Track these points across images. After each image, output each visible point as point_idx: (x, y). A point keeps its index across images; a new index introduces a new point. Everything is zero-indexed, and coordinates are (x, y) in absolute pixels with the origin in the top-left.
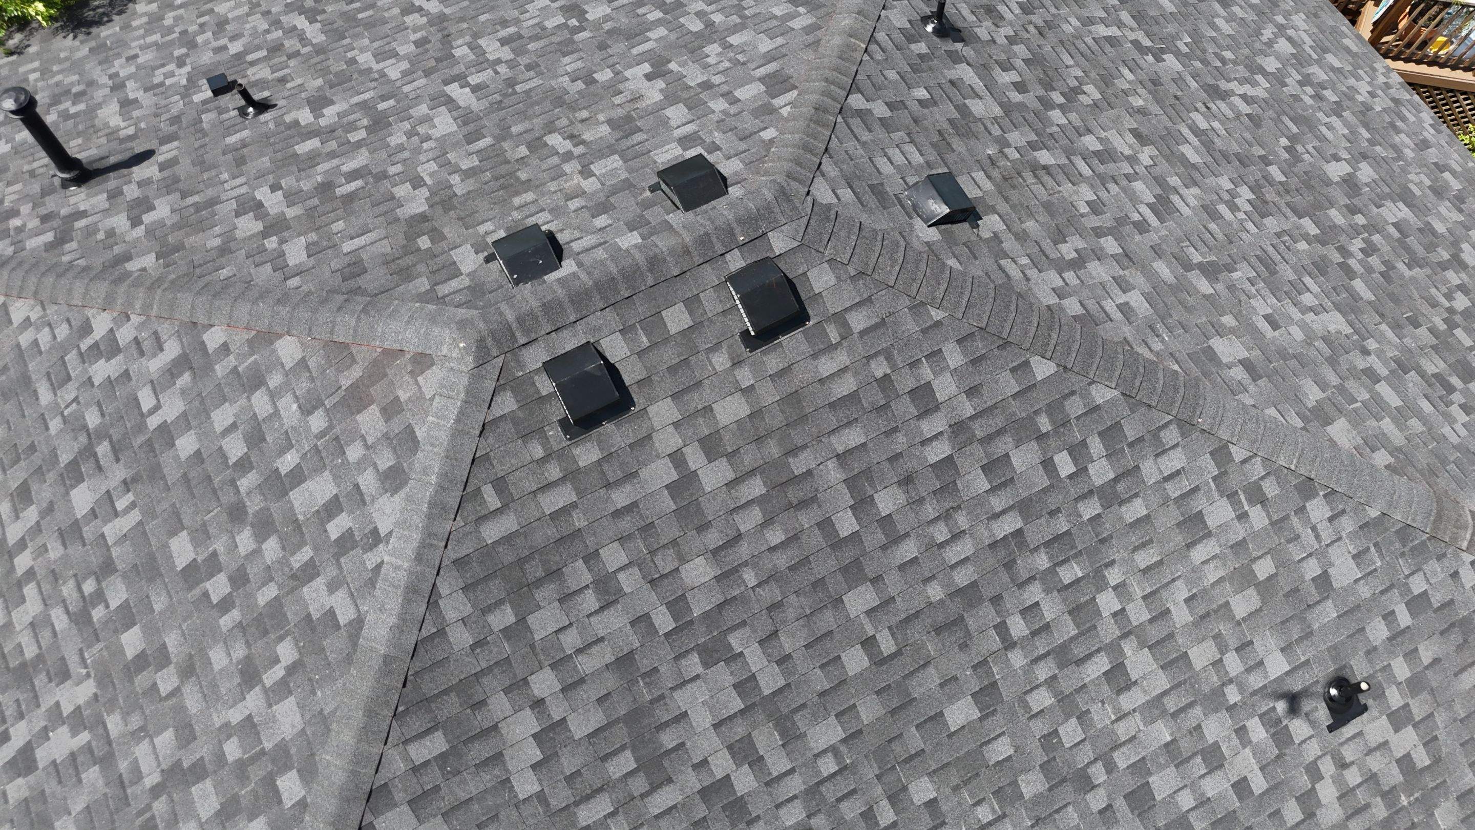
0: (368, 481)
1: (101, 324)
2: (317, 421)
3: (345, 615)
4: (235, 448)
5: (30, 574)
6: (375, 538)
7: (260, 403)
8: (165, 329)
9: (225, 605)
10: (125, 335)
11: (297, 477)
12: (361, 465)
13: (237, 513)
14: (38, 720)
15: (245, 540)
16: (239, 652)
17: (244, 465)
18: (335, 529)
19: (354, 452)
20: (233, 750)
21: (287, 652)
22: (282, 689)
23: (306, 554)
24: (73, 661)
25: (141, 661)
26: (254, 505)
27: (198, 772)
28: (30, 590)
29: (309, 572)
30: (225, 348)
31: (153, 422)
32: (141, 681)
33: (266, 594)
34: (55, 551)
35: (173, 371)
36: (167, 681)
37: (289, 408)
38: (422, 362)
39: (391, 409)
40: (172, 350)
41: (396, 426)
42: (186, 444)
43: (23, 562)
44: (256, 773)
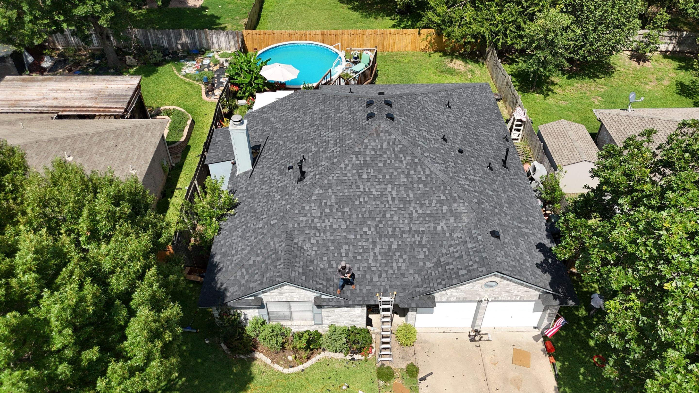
0: (388, 137)
1: (343, 165)
2: (377, 141)
3: (401, 146)
4: (373, 152)
5: (369, 189)
6: (395, 139)
7: (370, 147)
8: (351, 156)
9: (391, 161)
10: (347, 162)
11: (382, 146)
12: (386, 138)
13: (381, 156)
14: (389, 195)
15: (385, 156)
16: (398, 162)
17: (376, 152)
18: (391, 143)
19: (384, 138)
20: (408, 167)
21: (401, 156)
22: (405, 158)
23: (391, 149)
24: (384, 187)
25: (391, 176)
26: (382, 153)
27: (408, 173)
28: (371, 190)
29: (394, 149)
30: (359, 149)
31: (362, 162)
32: (393, 177)
33: (393, 155)
34: (369, 183)
35: (357, 157)
36: (395, 173)
37: (373, 144)
38: (379, 126)
39: (382, 131)
40: (354, 157)
41: (384, 131)
42: (368, 159)
43: (367, 189)
44: (413, 164)
